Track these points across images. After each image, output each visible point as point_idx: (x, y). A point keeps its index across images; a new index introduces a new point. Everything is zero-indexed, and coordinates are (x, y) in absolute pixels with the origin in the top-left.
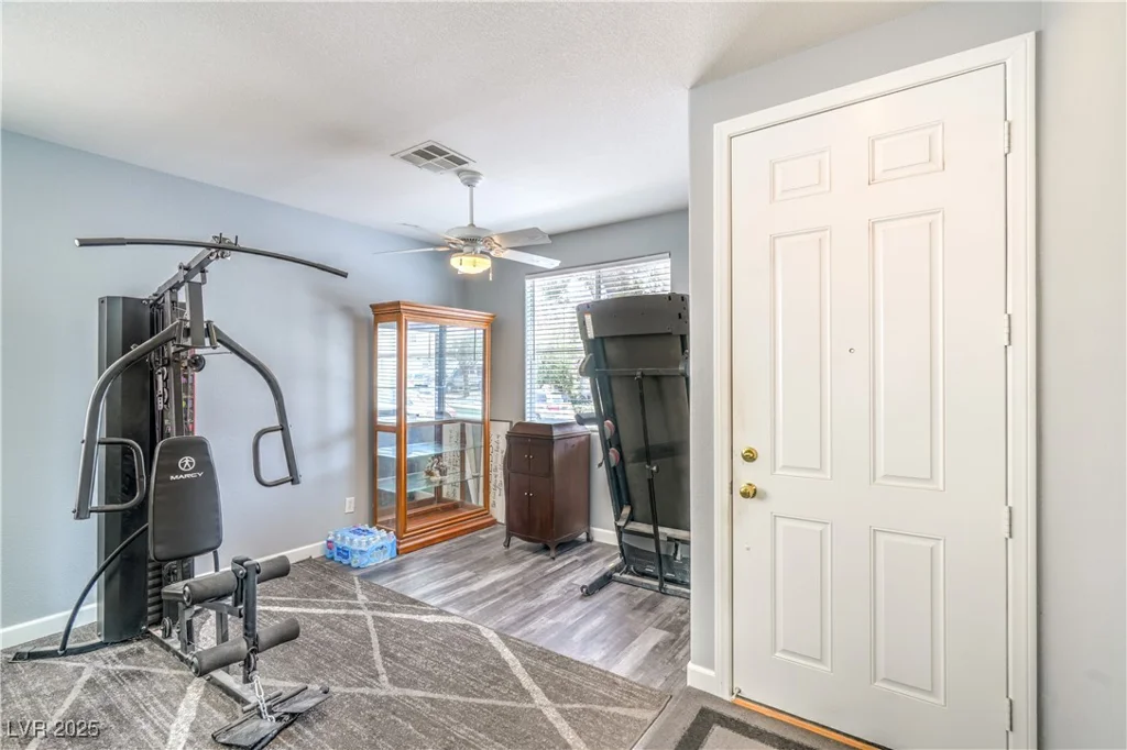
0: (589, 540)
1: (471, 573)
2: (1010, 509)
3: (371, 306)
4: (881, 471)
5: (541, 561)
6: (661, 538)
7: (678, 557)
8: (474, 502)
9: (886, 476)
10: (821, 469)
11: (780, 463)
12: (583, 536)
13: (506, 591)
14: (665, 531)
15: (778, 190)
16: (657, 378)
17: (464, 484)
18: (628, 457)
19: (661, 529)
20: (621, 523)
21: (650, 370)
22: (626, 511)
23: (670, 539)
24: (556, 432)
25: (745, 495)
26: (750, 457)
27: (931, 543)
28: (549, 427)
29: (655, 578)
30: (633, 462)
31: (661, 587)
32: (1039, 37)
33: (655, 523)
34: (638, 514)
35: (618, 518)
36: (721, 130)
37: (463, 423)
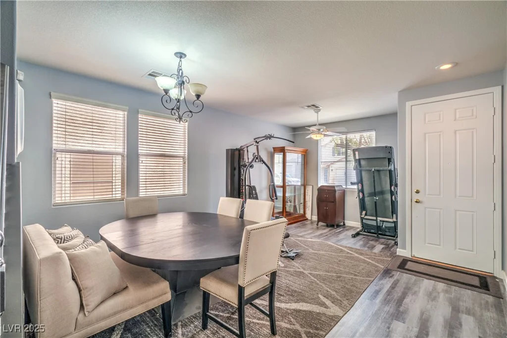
0: (344, 224)
1: (312, 231)
2: (495, 204)
3: (273, 148)
4: (458, 194)
5: (332, 230)
6: (378, 221)
7: (384, 226)
8: (298, 212)
9: (460, 196)
10: (440, 195)
11: (427, 193)
12: (342, 224)
13: (327, 235)
14: (379, 219)
15: (427, 121)
16: (378, 171)
17: (295, 207)
18: (366, 195)
19: (378, 218)
20: (363, 216)
21: (377, 168)
22: (364, 213)
23: (381, 221)
24: (336, 188)
25: (416, 202)
26: (418, 192)
27: (472, 213)
28: (334, 187)
29: (376, 234)
30: (368, 197)
31: (378, 236)
32: (503, 87)
33: (377, 216)
34: (368, 214)
35: (361, 214)
36: (408, 104)
37: (295, 186)
